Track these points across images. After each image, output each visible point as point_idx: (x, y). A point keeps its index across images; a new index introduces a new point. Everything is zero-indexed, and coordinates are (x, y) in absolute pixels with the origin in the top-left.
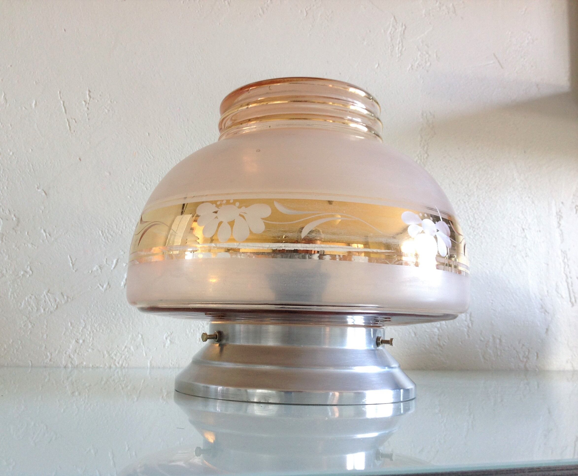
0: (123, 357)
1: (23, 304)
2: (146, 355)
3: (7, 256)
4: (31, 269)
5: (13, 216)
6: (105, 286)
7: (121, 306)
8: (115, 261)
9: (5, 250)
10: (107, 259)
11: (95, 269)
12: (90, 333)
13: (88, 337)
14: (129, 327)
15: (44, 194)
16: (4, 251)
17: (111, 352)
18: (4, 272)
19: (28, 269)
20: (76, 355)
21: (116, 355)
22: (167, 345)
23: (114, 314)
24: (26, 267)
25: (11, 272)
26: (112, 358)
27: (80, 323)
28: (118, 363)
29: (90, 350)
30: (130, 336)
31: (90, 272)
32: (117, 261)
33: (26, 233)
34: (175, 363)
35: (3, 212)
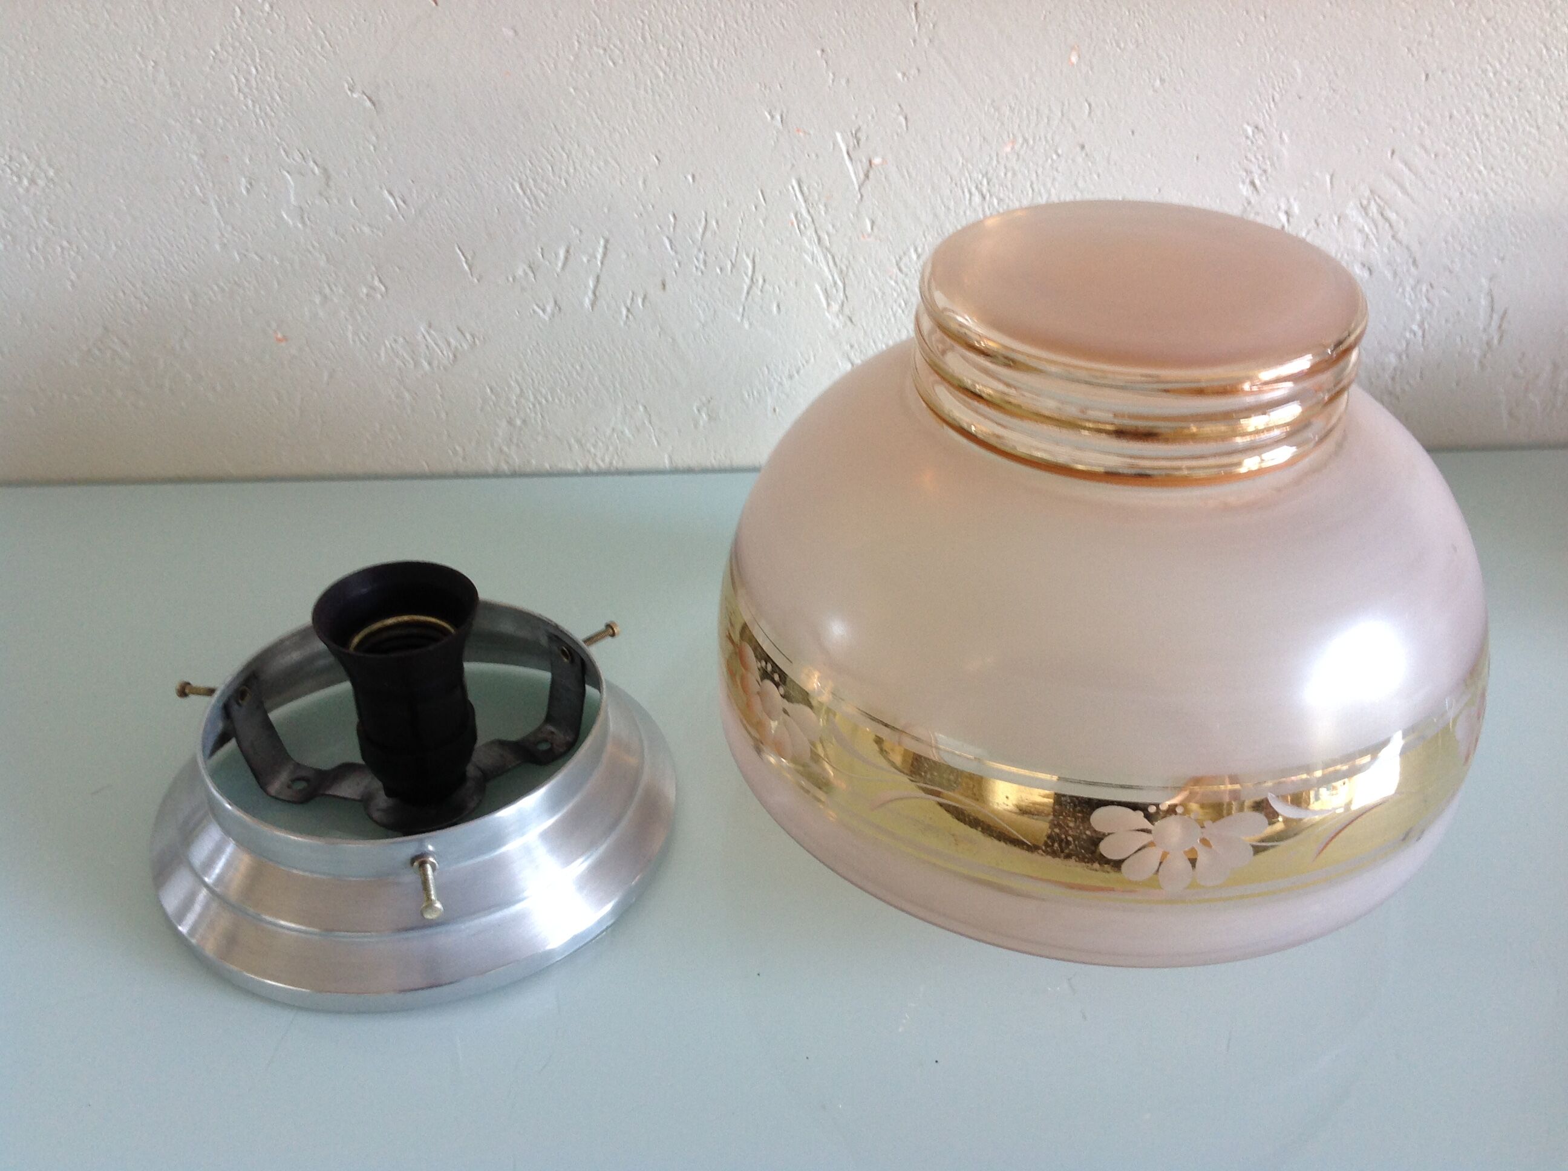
0: (611, 448)
1: (383, 354)
2: (658, 443)
3: (324, 256)
4: (381, 281)
5: (312, 163)
6: (549, 309)
7: (591, 349)
8: (562, 254)
9: (316, 244)
10: (542, 249)
11: (520, 272)
12: (534, 406)
13: (533, 415)
14: (614, 391)
15: (368, 104)
16: (313, 246)
17: (583, 441)
18: (327, 291)
19: (376, 283)
20: (513, 448)
21: (595, 446)
22: (701, 423)
23: (578, 367)
24: (369, 277)
25: (341, 291)
26: (589, 451)
27: (509, 386)
28: (603, 460)
29: (540, 438)
30: (620, 409)
31: (511, 279)
32: (568, 251)
33: (352, 202)
34: (724, 458)
35: (287, 156)
